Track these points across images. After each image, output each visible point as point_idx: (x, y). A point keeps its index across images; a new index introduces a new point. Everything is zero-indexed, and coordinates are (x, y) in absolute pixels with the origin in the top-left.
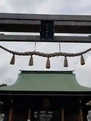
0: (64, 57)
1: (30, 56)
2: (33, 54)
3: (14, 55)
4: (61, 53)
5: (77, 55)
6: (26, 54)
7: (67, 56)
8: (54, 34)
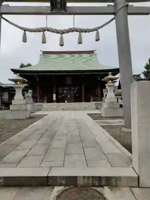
0: (78, 33)
1: (42, 33)
2: (45, 30)
3: (25, 31)
4: (75, 28)
5: (92, 30)
6: (38, 30)
7: (82, 32)
8: (66, 4)
